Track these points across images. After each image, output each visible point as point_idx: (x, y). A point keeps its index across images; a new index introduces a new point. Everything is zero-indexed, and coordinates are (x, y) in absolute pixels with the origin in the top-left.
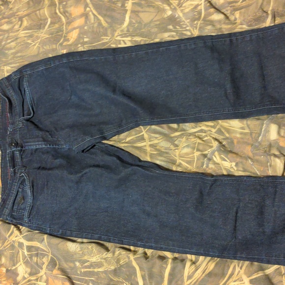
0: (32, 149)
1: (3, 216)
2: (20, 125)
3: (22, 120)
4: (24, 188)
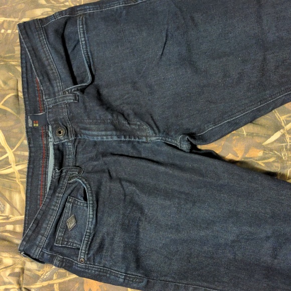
2: (70, 99)
3: (74, 91)
4: (76, 202)
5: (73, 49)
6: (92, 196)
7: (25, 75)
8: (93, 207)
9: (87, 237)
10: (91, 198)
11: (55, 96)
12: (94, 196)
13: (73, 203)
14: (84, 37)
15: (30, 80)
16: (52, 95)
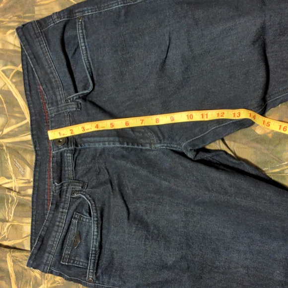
0: (96, 149)
1: (43, 266)
2: (73, 108)
3: (76, 99)
4: (82, 218)
5: (74, 54)
6: (96, 212)
7: (26, 77)
8: (97, 224)
9: (93, 255)
10: (95, 214)
11: (58, 105)
12: (99, 212)
13: (79, 220)
14: (84, 42)
15: (32, 82)
16: (55, 104)
